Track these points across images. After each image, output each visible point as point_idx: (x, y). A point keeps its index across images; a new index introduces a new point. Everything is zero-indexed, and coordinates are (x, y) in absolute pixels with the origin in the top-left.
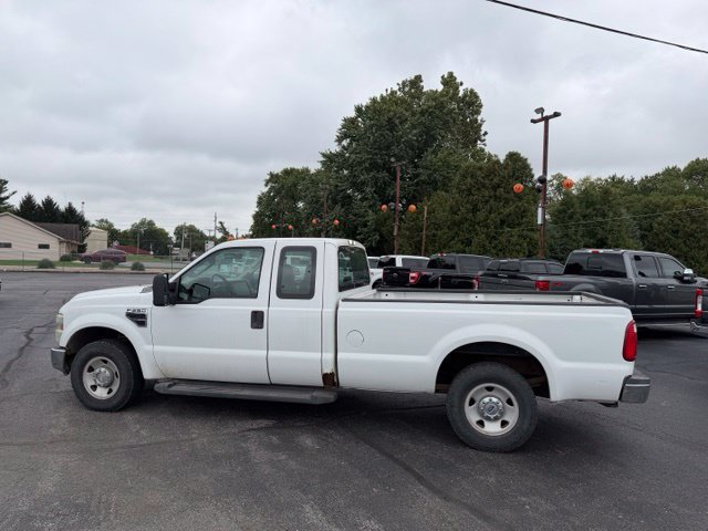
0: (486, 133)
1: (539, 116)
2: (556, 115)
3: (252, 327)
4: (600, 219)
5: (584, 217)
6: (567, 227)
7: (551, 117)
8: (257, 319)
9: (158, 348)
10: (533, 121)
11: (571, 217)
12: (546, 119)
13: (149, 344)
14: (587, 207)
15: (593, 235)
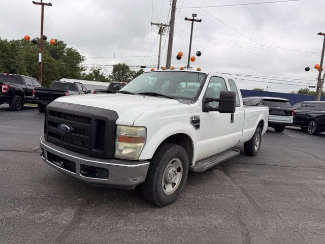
2: (50, 4)
3: (231, 122)
4: (12, 60)
8: (232, 118)
10: (34, 3)
12: (43, 4)
14: (3, 52)
15: (8, 68)
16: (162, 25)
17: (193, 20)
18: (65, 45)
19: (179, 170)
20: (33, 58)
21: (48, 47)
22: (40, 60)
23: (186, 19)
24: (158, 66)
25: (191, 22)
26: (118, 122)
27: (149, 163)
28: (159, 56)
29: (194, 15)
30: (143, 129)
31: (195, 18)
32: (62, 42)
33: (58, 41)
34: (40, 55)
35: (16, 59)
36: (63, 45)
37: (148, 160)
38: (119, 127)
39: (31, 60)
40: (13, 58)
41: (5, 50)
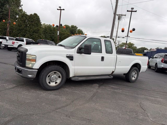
0: (22, 5)
1: (60, 9)
2: (64, 10)
3: (101, 61)
4: (53, 35)
5: (50, 33)
6: (46, 35)
7: (62, 10)
8: (103, 58)
9: (76, 67)
10: (58, 9)
11: (47, 33)
12: (61, 10)
13: (73, 66)
14: (50, 31)
15: (52, 38)
16: (120, 15)
17: (132, 11)
18: (77, 28)
19: (59, 77)
20: (62, 34)
21: (70, 29)
22: (58, 34)
23: (128, 11)
24: (116, 36)
25: (131, 12)
26: (27, 53)
27: (37, 70)
28: (117, 31)
29: (132, 9)
30: (35, 56)
31: (133, 10)
32: (76, 26)
33: (74, 26)
34: (58, 32)
35: (55, 34)
36: (76, 28)
37: (37, 69)
38: (27, 55)
39: (61, 35)
40: (54, 34)
41: (51, 31)
